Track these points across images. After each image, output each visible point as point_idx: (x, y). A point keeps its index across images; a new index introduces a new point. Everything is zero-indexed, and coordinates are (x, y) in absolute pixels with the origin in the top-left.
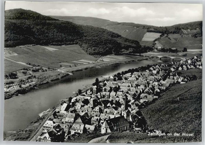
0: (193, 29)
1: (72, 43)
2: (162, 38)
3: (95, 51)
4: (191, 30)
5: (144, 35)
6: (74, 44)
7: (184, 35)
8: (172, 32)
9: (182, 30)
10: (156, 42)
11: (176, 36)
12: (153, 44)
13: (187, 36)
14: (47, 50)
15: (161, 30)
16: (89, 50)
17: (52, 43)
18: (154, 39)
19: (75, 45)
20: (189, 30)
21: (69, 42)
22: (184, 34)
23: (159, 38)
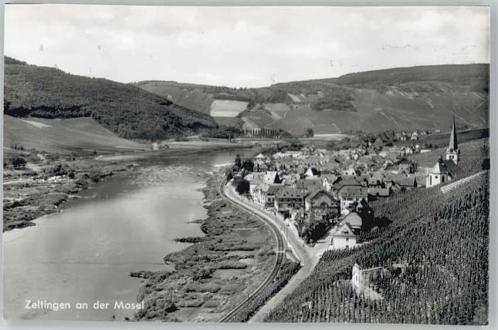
0: (310, 93)
1: (75, 113)
2: (252, 110)
3: (136, 132)
4: (307, 94)
5: (210, 105)
6: (81, 116)
7: (295, 106)
8: (271, 99)
9: (289, 95)
10: (244, 119)
11: (279, 106)
12: (239, 124)
13: (302, 108)
14: (31, 125)
15: (245, 95)
16: (123, 127)
17: (33, 113)
18: (236, 114)
19: (83, 118)
20: (303, 95)
21: (69, 112)
22: (294, 103)
23: (246, 111)
